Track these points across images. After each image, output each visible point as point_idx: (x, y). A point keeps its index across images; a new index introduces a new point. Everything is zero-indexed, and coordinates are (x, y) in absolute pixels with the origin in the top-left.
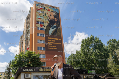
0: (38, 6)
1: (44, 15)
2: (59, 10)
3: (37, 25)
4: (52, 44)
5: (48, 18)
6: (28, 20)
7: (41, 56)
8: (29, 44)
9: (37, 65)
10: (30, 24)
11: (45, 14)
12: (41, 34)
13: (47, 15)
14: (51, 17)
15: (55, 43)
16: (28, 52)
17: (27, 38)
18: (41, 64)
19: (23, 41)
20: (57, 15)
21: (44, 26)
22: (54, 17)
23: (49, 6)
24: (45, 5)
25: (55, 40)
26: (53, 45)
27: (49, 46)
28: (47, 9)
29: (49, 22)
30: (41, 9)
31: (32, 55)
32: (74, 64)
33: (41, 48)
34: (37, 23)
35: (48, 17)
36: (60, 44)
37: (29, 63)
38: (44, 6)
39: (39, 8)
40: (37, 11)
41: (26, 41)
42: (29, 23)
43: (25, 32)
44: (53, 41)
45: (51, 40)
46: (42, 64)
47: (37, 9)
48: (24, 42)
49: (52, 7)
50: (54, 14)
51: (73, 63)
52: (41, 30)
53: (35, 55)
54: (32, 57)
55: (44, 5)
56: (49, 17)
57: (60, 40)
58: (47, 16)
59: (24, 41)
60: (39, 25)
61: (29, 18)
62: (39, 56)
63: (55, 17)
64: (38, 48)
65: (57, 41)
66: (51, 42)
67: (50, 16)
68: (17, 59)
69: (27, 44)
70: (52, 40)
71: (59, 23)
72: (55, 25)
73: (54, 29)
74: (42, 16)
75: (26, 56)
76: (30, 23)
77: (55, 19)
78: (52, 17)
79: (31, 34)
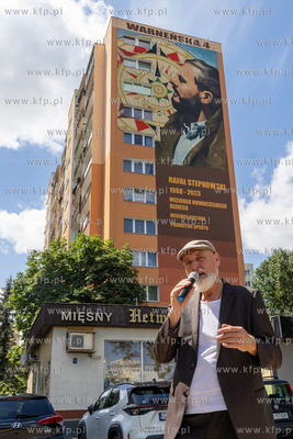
0: (126, 41)
1: (154, 78)
2: (218, 56)
3: (120, 123)
4: (187, 208)
5: (169, 92)
6: (85, 100)
7: (140, 260)
8: (88, 206)
9: (121, 299)
10: (93, 117)
11: (158, 73)
12: (139, 165)
13: (164, 79)
14: (183, 88)
15: (201, 203)
16: (85, 241)
17: (79, 180)
18: (137, 294)
19: (62, 193)
20: (212, 80)
21: (154, 128)
22: (196, 87)
23: (173, 36)
24: (159, 33)
25: (201, 189)
26: (193, 210)
27: (172, 215)
28: (167, 52)
29: (173, 111)
30: (138, 50)
31: (100, 252)
32: (284, 298)
33: (139, 222)
34: (122, 116)
35: (170, 87)
36: (225, 206)
37: (88, 288)
38: (154, 40)
39: (130, 49)
40: (122, 60)
41: (74, 192)
42: (87, 114)
43: (70, 154)
44: (191, 192)
45: (181, 191)
46: (144, 295)
47: (124, 52)
48: (68, 196)
49: (189, 40)
50: (197, 72)
51: (279, 294)
52: (138, 146)
53: (112, 255)
54: (102, 261)
55: (150, 31)
56: (175, 87)
57: (221, 188)
58: (166, 85)
59: (65, 192)
60: (130, 124)
61: (88, 93)
62: (131, 258)
63: (201, 85)
64: (128, 222)
65: (208, 195)
66: (185, 196)
67: (177, 82)
68: (36, 271)
69: (79, 205)
70: (185, 188)
71: (217, 114)
72: (201, 123)
73: (198, 140)
74: (145, 81)
75: (74, 257)
76: (91, 113)
77: (203, 95)
78: (188, 88)
79: (98, 162)
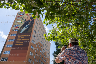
4: (20, 41)
7: (7, 53)
11: (23, 18)
14: (27, 19)
15: (23, 40)
21: (19, 27)
27: (16, 43)
30: (21, 15)
34: (13, 27)
36: (28, 39)
38: (24, 13)
44: (22, 38)
45: (20, 38)
57: (29, 36)
65: (25, 38)
77: (31, 19)
